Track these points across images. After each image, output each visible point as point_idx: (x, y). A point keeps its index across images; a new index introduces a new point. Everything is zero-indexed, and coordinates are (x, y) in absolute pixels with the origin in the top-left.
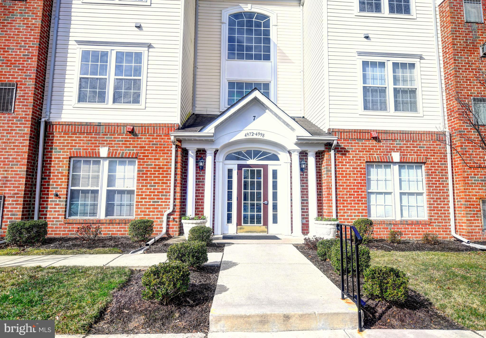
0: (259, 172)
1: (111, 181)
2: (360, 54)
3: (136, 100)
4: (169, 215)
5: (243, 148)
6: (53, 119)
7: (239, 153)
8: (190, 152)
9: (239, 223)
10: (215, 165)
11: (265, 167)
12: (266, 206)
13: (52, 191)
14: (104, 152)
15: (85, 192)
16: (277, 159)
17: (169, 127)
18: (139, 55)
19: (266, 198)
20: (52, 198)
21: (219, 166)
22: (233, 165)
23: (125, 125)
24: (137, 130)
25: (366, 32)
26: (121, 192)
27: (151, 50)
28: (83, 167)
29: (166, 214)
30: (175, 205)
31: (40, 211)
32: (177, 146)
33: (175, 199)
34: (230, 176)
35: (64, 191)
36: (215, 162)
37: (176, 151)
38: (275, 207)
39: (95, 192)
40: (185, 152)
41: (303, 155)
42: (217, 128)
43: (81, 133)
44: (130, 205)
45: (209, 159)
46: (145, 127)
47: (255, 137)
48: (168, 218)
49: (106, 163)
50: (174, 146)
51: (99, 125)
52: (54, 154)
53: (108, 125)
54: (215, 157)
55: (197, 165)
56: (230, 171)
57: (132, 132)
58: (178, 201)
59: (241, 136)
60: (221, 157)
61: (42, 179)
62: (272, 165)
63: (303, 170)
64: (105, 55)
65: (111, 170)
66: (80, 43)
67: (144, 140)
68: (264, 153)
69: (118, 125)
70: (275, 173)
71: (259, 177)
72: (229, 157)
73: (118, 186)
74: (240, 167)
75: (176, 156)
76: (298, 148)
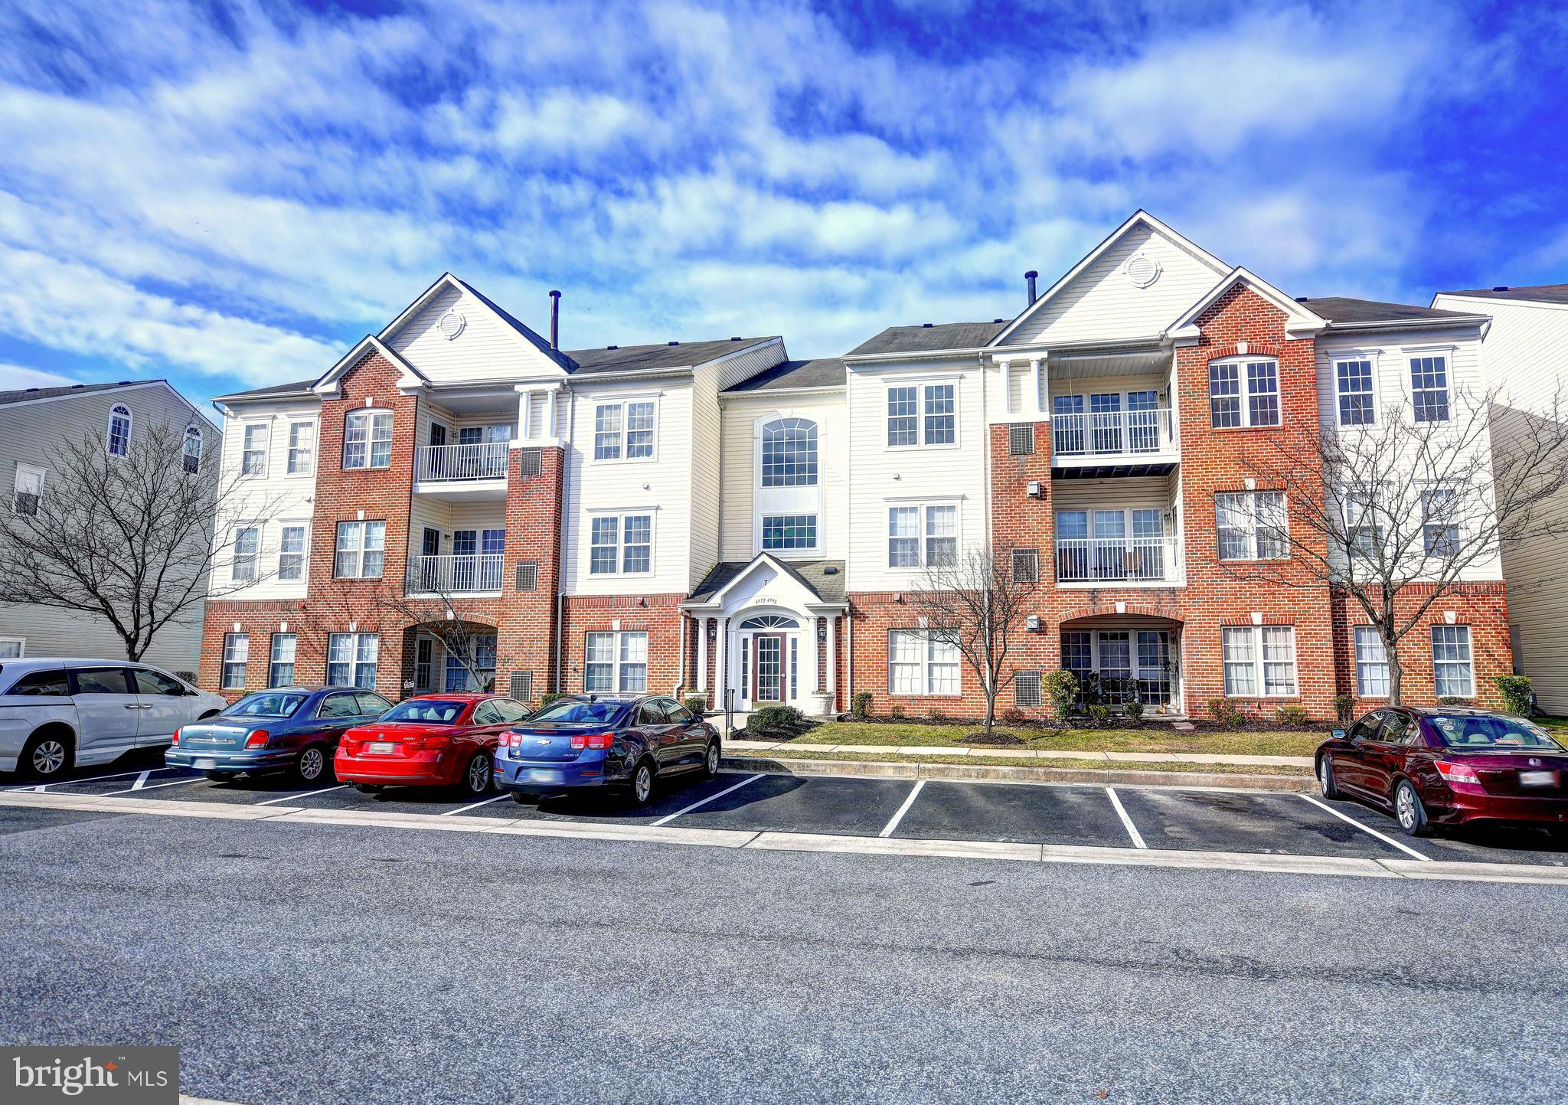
0: (776, 641)
1: (624, 654)
2: (887, 500)
3: (646, 569)
4: (678, 689)
5: (757, 614)
6: (569, 594)
7: (755, 620)
8: (700, 622)
9: (754, 699)
10: (727, 634)
11: (784, 635)
12: (784, 679)
13: (571, 665)
14: (616, 625)
15: (601, 666)
16: (797, 626)
17: (677, 597)
18: (647, 519)
19: (784, 671)
20: (571, 673)
21: (732, 636)
22: (748, 634)
23: (635, 597)
24: (646, 602)
25: (897, 471)
26: (634, 666)
27: (659, 512)
28: (598, 641)
29: (675, 688)
30: (684, 679)
31: (561, 686)
32: (686, 617)
33: (684, 673)
34: (745, 646)
35: (581, 666)
36: (727, 632)
37: (685, 622)
38: (794, 680)
39: (610, 665)
40: (695, 623)
41: (821, 622)
42: (725, 596)
43: (595, 607)
44: (643, 679)
45: (720, 629)
46: (655, 598)
47: (766, 603)
48: (678, 692)
49: (619, 636)
50: (683, 617)
51: (611, 597)
52: (572, 629)
53: (619, 597)
54: (727, 625)
55: (708, 635)
56: (745, 641)
57: (642, 603)
58: (687, 675)
59: (751, 603)
60: (734, 626)
61: (562, 653)
62: (791, 633)
63: (822, 639)
64: (614, 520)
65: (624, 643)
66: (590, 510)
67: (653, 611)
68: (783, 619)
69: (628, 597)
70: (794, 641)
71: (776, 647)
72: (745, 625)
73: (631, 659)
74: (756, 636)
75: (685, 628)
76: (812, 614)
